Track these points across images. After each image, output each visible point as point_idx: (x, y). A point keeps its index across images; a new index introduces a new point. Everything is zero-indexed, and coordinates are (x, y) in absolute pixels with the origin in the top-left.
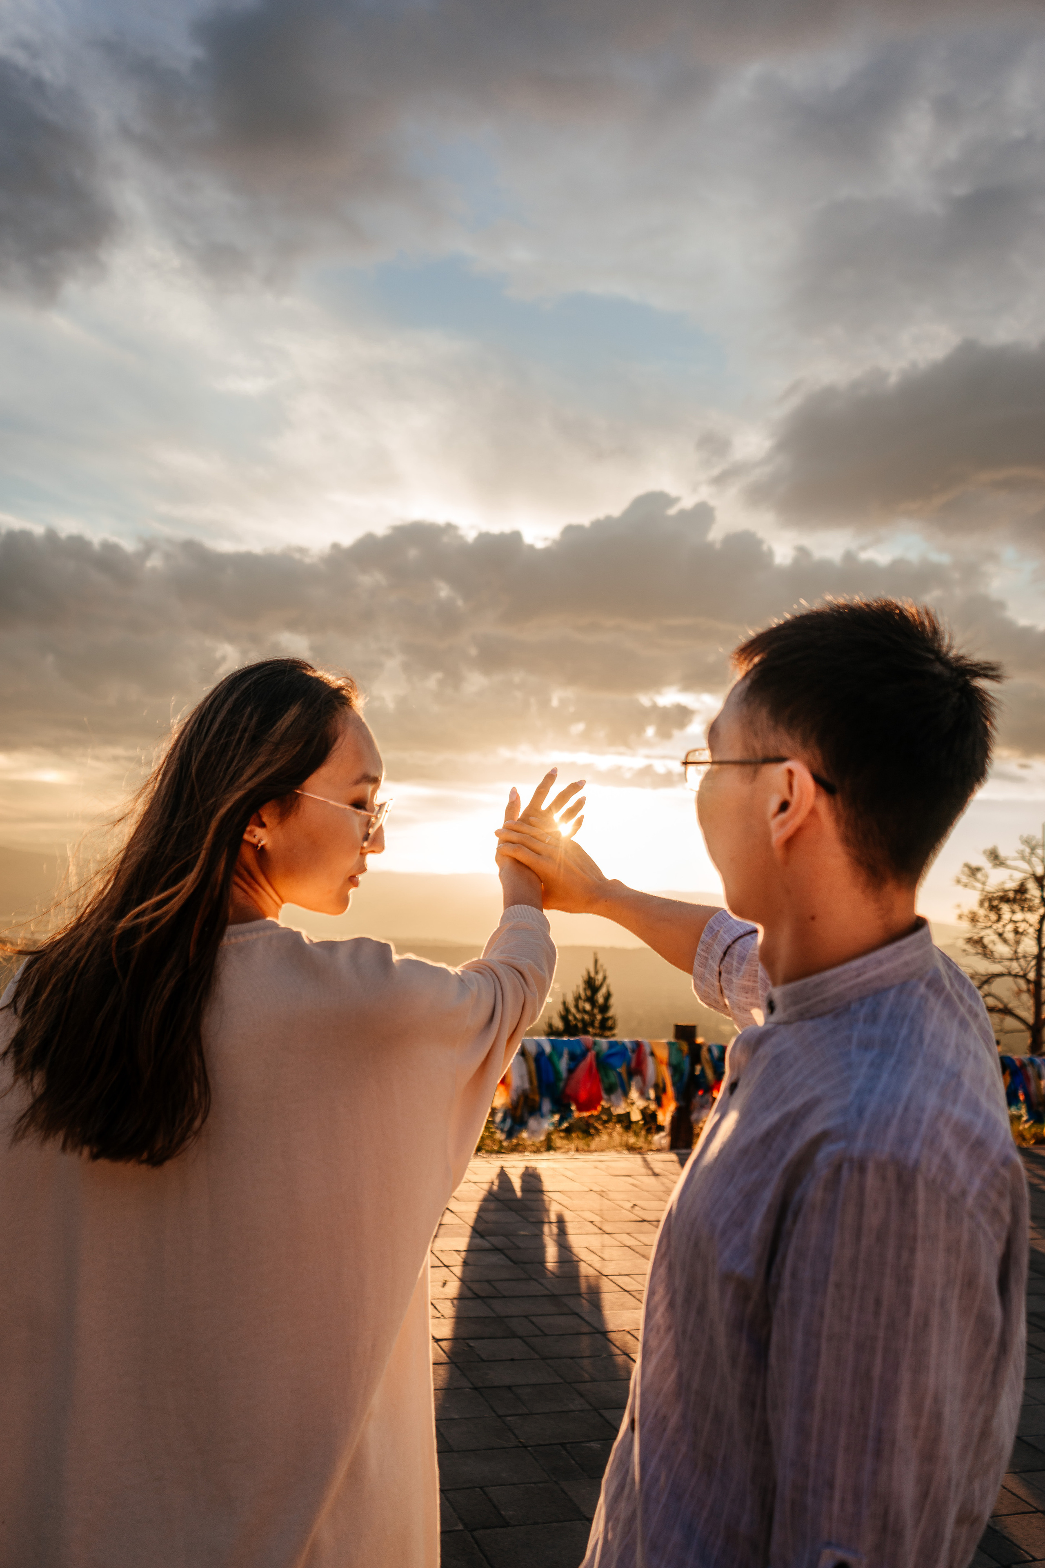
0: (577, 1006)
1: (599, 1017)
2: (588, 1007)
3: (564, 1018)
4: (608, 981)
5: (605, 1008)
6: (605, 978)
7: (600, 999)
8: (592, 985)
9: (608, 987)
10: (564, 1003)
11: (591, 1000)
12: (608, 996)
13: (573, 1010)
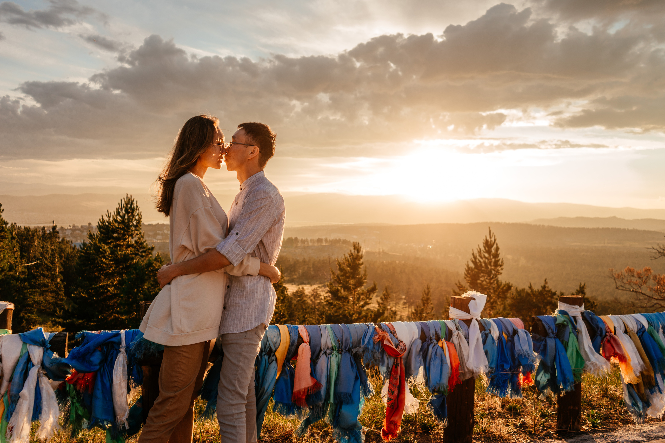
0: (480, 256)
1: (493, 260)
2: (487, 255)
3: (474, 263)
4: (497, 242)
5: (496, 256)
6: (495, 240)
7: (493, 251)
8: (488, 245)
9: (497, 244)
10: (473, 254)
11: (489, 252)
12: (497, 249)
13: (478, 257)
